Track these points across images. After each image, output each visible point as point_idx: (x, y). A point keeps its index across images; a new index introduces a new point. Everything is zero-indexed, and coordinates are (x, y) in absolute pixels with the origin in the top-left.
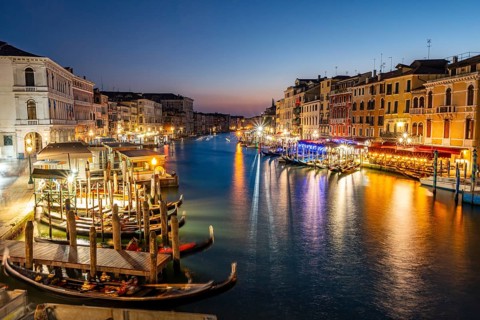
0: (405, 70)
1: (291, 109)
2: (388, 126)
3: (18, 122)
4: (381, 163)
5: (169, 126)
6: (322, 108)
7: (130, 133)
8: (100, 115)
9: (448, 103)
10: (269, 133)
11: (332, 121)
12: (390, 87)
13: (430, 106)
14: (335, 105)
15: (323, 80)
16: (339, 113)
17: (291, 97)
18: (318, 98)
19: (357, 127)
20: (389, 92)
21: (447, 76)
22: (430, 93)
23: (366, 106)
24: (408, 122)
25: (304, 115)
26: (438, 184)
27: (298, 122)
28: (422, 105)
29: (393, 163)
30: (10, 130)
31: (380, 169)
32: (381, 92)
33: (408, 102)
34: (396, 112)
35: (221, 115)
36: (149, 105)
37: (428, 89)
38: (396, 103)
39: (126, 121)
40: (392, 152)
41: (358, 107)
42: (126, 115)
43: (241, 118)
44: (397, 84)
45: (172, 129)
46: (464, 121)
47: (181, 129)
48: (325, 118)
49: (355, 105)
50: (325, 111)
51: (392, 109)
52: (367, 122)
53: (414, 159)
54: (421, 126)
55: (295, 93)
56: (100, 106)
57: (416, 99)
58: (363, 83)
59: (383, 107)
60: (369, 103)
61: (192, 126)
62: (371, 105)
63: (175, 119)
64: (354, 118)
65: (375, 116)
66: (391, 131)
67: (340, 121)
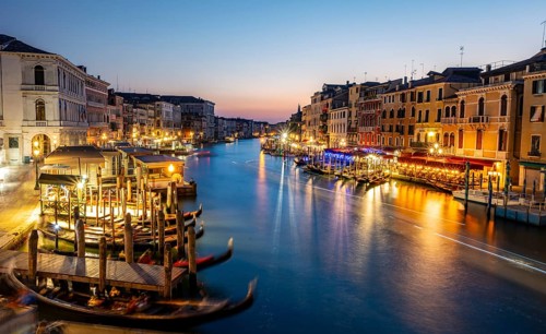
0: (436, 78)
1: (318, 116)
2: (419, 136)
3: (26, 123)
4: (411, 174)
5: (189, 130)
6: (350, 116)
7: (146, 137)
8: (114, 117)
9: (481, 112)
10: (294, 141)
11: (361, 129)
12: (421, 94)
13: (462, 116)
14: (364, 112)
15: (351, 86)
16: (367, 120)
17: (318, 104)
18: (346, 105)
19: (386, 136)
20: (420, 101)
21: (480, 85)
22: (463, 102)
23: (396, 114)
24: (440, 132)
25: (331, 122)
26: (470, 198)
27: (324, 129)
28: (454, 114)
29: (424, 175)
30: (16, 131)
31: (409, 181)
32: (412, 99)
33: (440, 111)
34: (427, 121)
35: (244, 121)
36: (167, 108)
37: (461, 98)
38: (427, 112)
39: (142, 124)
40: (423, 162)
41: (388, 115)
42: (141, 118)
43: (265, 124)
44: (429, 92)
45: (191, 134)
46: (497, 132)
47: (202, 134)
48: (353, 126)
49: (385, 112)
50: (353, 119)
51: (423, 118)
52: (397, 131)
53: (445, 171)
54: (452, 137)
55: (322, 99)
56: (114, 108)
57: (448, 109)
58: (394, 90)
59: (413, 115)
60: (399, 112)
61: (213, 130)
62: (401, 113)
63: (195, 124)
64: (384, 127)
65: (405, 124)
66: (422, 141)
67: (369, 130)
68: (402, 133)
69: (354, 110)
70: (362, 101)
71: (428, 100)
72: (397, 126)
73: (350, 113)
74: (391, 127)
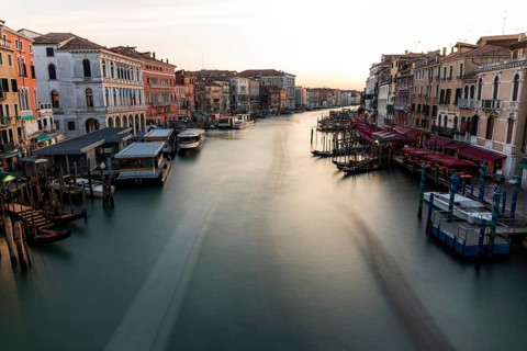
0: (464, 50)
2: (440, 119)
3: (79, 110)
9: (496, 95)
12: (445, 71)
13: (479, 97)
14: (400, 88)
16: (402, 97)
18: (389, 79)
22: (481, 81)
23: (423, 91)
24: (458, 115)
28: (472, 97)
30: (72, 117)
33: (459, 90)
34: (448, 102)
36: (242, 82)
37: (479, 76)
41: (417, 92)
44: (451, 67)
46: (507, 120)
48: (392, 103)
50: (392, 95)
51: (444, 98)
52: (424, 111)
56: (182, 88)
57: (467, 88)
59: (437, 93)
61: (294, 102)
63: (273, 96)
64: (413, 105)
65: (431, 104)
66: (442, 124)
67: (402, 108)
68: (427, 114)
70: (399, 75)
71: (451, 78)
72: (424, 106)
73: (390, 88)
74: (419, 106)
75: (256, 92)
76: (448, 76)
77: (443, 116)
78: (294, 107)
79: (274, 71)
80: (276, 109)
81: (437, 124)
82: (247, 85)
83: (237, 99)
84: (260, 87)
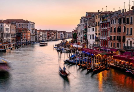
1: (83, 30)
6: (96, 31)
14: (102, 29)
17: (83, 23)
19: (112, 42)
20: (128, 23)
23: (117, 30)
25: (88, 33)
29: (125, 66)
32: (124, 22)
38: (131, 29)
41: (113, 30)
44: (131, 18)
48: (97, 36)
49: (111, 29)
50: (97, 32)
51: (130, 33)
52: (117, 39)
55: (85, 21)
58: (115, 17)
59: (125, 31)
60: (118, 29)
61: (34, 37)
62: (119, 30)
63: (23, 34)
64: (111, 37)
65: (122, 36)
66: (129, 45)
67: (105, 38)
68: (120, 40)
69: (98, 27)
70: (101, 22)
71: (131, 23)
72: (117, 37)
73: (96, 29)
74: (114, 37)
75: (14, 32)
76: (130, 22)
77: (129, 41)
78: (34, 40)
79: (23, 20)
80: (25, 41)
81: (126, 45)
82: (9, 28)
83: (4, 35)
84: (16, 29)
